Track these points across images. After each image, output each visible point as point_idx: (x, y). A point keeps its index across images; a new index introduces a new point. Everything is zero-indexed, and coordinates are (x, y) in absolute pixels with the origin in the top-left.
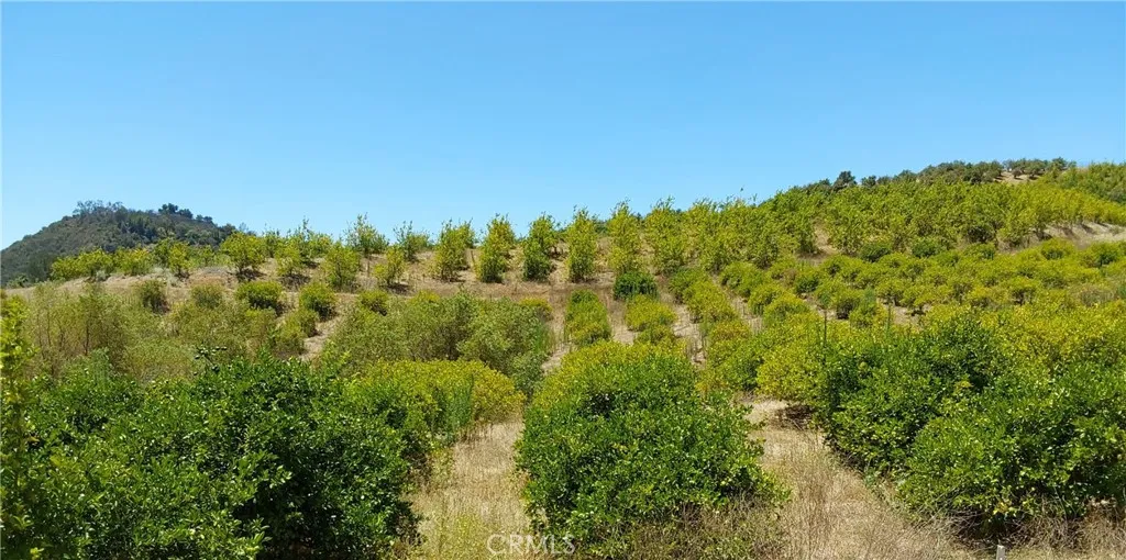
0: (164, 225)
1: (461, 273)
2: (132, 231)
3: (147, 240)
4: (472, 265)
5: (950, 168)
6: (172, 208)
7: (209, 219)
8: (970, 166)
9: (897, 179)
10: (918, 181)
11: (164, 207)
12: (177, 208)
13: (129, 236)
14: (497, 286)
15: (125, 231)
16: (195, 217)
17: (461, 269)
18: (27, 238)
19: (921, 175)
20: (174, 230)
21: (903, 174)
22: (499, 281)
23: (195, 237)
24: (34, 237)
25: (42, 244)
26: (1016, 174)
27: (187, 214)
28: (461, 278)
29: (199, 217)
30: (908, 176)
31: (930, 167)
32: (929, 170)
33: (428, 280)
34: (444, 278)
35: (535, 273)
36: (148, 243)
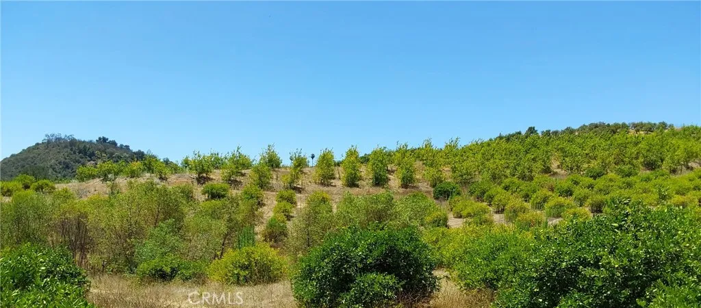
0: (99, 150)
1: (332, 181)
2: (79, 153)
3: (89, 159)
4: (337, 176)
5: (596, 126)
6: (105, 140)
7: (127, 147)
8: (609, 125)
9: (563, 132)
10: (577, 134)
11: (100, 139)
12: (107, 139)
13: (77, 156)
14: (356, 190)
15: (75, 153)
16: (119, 145)
17: (331, 178)
18: (12, 156)
19: (578, 130)
20: (105, 153)
21: (567, 129)
22: (357, 186)
23: (120, 158)
24: (17, 155)
25: (23, 160)
26: (637, 131)
27: (114, 143)
28: (333, 184)
29: (122, 145)
30: (570, 131)
31: (584, 125)
32: (583, 128)
33: (314, 185)
34: (322, 184)
35: (379, 181)
36: (89, 161)
